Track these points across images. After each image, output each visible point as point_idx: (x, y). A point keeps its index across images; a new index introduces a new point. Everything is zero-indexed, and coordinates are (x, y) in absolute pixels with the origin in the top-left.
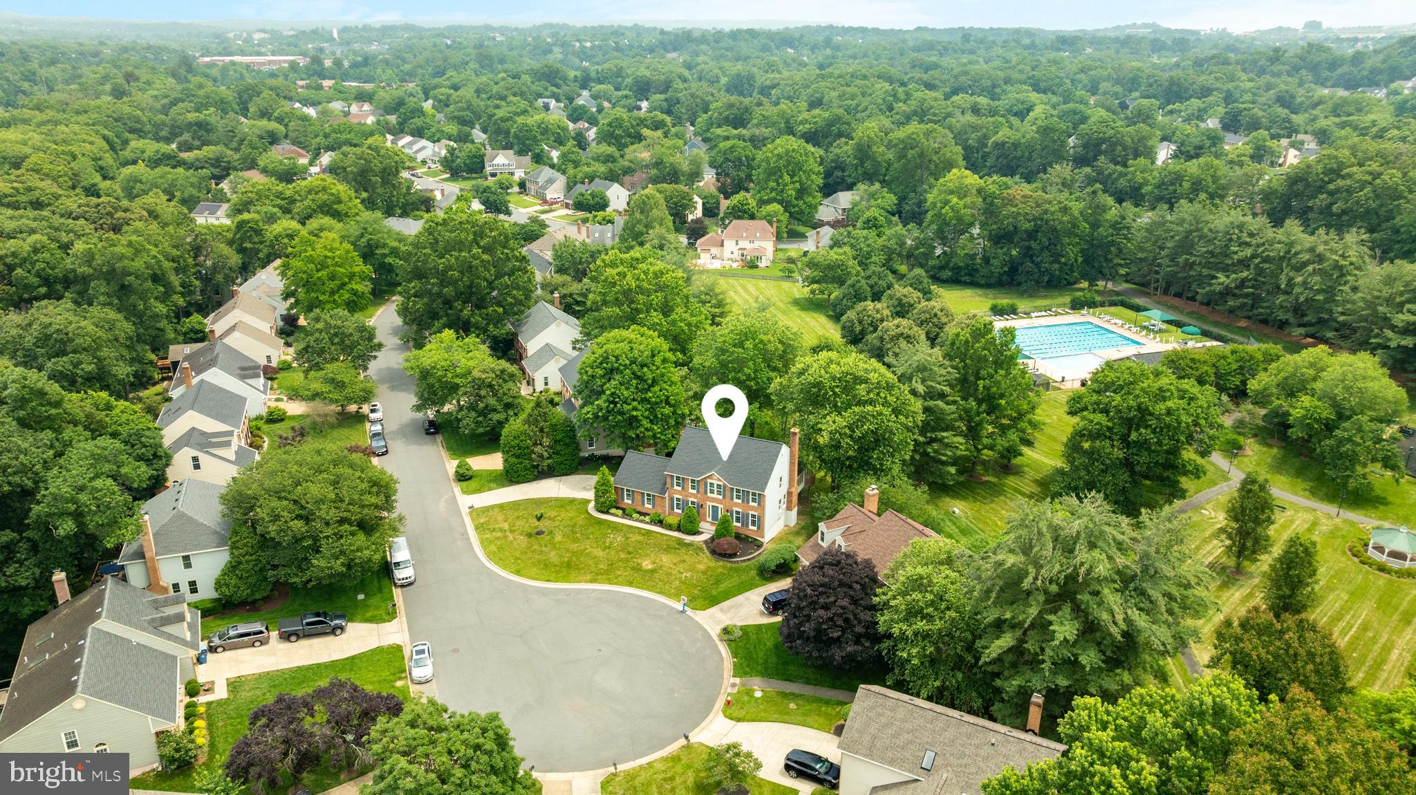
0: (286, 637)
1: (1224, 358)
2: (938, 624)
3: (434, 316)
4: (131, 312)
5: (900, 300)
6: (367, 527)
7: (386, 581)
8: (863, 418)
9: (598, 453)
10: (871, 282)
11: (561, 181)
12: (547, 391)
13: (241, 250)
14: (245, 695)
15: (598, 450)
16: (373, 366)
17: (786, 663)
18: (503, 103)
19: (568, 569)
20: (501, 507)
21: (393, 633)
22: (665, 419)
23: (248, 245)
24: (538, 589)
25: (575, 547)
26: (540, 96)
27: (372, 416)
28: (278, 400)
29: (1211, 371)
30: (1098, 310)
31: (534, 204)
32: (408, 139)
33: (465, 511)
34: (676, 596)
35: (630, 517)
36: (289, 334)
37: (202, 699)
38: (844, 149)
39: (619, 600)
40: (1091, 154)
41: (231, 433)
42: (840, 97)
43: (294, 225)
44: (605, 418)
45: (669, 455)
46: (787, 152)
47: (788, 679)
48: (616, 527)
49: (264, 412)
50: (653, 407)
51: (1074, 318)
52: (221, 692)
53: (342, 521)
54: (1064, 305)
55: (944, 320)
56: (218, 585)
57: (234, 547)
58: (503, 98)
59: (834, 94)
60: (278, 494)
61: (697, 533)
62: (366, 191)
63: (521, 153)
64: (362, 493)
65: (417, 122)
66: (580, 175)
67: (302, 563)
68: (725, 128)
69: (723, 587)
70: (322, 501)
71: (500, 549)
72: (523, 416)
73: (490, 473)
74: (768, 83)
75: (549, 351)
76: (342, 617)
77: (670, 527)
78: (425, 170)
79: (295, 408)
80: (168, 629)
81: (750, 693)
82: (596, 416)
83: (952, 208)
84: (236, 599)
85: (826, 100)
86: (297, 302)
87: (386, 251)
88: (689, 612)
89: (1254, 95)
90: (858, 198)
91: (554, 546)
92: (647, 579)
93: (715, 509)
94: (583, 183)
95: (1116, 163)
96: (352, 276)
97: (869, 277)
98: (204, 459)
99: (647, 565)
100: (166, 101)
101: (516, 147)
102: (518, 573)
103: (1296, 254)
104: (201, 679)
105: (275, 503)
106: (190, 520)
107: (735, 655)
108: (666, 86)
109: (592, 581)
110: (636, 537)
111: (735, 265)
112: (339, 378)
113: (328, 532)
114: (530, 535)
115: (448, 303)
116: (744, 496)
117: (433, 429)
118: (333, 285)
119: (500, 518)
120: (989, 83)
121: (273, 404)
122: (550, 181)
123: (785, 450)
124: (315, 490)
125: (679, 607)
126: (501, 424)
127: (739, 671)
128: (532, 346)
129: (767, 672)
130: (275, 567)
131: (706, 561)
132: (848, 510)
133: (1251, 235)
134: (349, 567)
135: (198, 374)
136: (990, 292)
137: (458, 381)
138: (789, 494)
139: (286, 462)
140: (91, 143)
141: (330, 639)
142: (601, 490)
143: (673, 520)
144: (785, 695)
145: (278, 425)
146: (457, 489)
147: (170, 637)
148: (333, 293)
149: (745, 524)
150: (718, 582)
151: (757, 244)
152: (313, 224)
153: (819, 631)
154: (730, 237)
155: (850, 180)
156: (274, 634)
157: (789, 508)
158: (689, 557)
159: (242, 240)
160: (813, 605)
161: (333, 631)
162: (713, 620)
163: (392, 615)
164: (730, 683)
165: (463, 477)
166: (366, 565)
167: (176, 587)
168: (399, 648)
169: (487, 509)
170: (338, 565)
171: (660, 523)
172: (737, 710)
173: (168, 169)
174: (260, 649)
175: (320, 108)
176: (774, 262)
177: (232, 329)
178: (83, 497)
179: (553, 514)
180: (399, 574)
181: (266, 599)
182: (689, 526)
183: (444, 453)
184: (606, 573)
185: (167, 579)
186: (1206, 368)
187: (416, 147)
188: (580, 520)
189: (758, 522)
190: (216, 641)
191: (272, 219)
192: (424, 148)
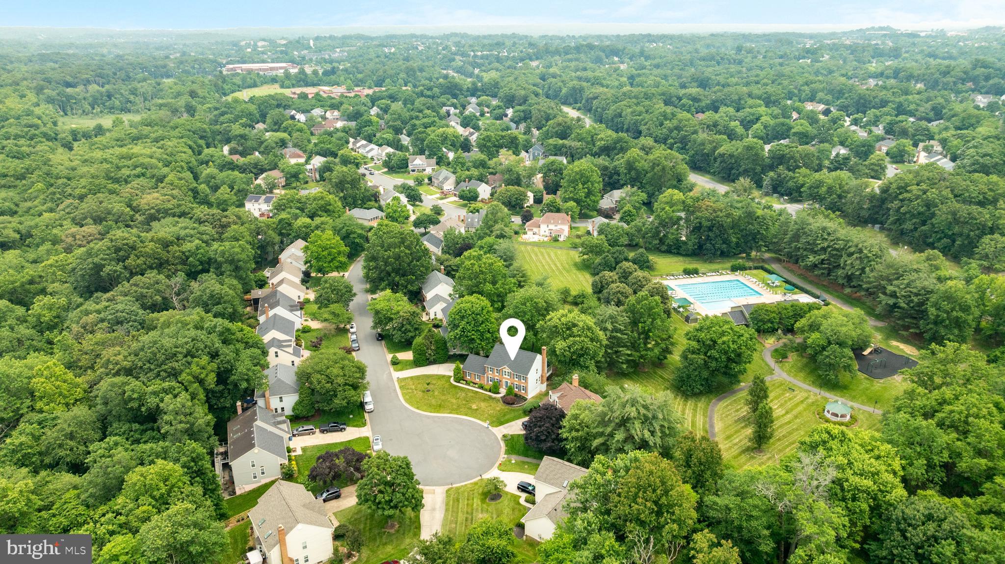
0: (322, 432)
1: (786, 309)
2: (580, 433)
3: (382, 279)
4: (240, 278)
5: (624, 270)
6: (355, 387)
7: (361, 410)
8: (574, 343)
9: (458, 353)
10: (615, 256)
11: (452, 179)
12: (436, 319)
13: (281, 234)
14: (308, 453)
15: (457, 351)
16: (351, 304)
17: (527, 450)
18: (421, 115)
19: (439, 408)
20: (412, 378)
21: (365, 432)
22: (487, 339)
23: (284, 231)
24: (426, 416)
25: (443, 398)
26: (444, 105)
27: (352, 330)
28: (306, 320)
29: (777, 317)
30: (747, 272)
31: (436, 193)
32: (364, 142)
33: (395, 379)
34: (485, 421)
35: (469, 385)
36: (307, 282)
37: (293, 454)
38: (620, 162)
39: (461, 422)
40: (775, 164)
41: (290, 341)
42: (632, 113)
43: (308, 220)
44: (459, 338)
45: (487, 357)
46: (580, 171)
47: (527, 456)
48: (462, 389)
49: (300, 327)
50: (482, 334)
51: (731, 277)
52: (299, 452)
53: (346, 384)
54: (727, 269)
55: (644, 283)
56: (294, 409)
57: (301, 394)
58: (421, 111)
59: (629, 110)
60: (319, 372)
61: (498, 393)
62: (342, 191)
63: (429, 157)
64: (353, 372)
65: (368, 130)
66: (463, 176)
67: (330, 401)
68: (554, 139)
69: (506, 417)
70: (338, 376)
71: (410, 397)
72: (423, 336)
73: (407, 361)
74: (591, 95)
75: (438, 298)
76: (344, 424)
77: (486, 390)
78: (373, 165)
79: (315, 325)
80: (279, 426)
81: (510, 461)
82: (455, 337)
83: (666, 212)
84: (301, 415)
85: (623, 114)
86: (311, 266)
87: (355, 236)
88: (490, 428)
89: (918, 105)
90: (624, 195)
91: (434, 397)
92: (474, 413)
93: (507, 382)
94: (465, 181)
95: (790, 170)
96: (339, 253)
97: (614, 253)
98: (280, 352)
99: (474, 407)
100: (216, 113)
101: (427, 153)
102: (418, 408)
103: (849, 247)
104: (291, 447)
105: (319, 376)
106: (283, 382)
107: (507, 446)
108: (525, 100)
109: (450, 413)
110: (470, 394)
111: (546, 239)
112: (337, 312)
113: (341, 389)
114: (423, 392)
115: (389, 274)
116: (519, 377)
117: (381, 337)
118: (330, 258)
119: (411, 383)
120: (736, 97)
121: (305, 323)
122: (446, 179)
123: (539, 357)
124: (335, 371)
125: (486, 425)
126: (413, 338)
127: (508, 452)
128: (429, 295)
129: (518, 453)
130: (318, 402)
131: (501, 406)
132: (565, 385)
133: (829, 234)
134: (348, 403)
135: (272, 308)
136: (688, 259)
137: (392, 316)
138: (542, 376)
139: (322, 359)
140: (185, 153)
141: (340, 433)
142: (457, 371)
143: (488, 387)
144: (524, 462)
145: (307, 334)
146: (392, 369)
147: (280, 429)
148: (330, 262)
149: (520, 390)
150: (505, 415)
151: (559, 227)
152: (318, 220)
153: (537, 437)
154: (544, 222)
155: (622, 182)
156: (318, 430)
157: (542, 383)
158: (493, 404)
159: (282, 228)
160: (535, 426)
161: (341, 430)
162: (500, 432)
163: (364, 424)
164: (503, 457)
165: (395, 363)
166: (354, 403)
167: (276, 409)
168: (368, 438)
169: (405, 379)
170: (344, 403)
171: (482, 388)
172: (503, 467)
173: (230, 172)
174: (312, 436)
175: (309, 115)
176: (568, 237)
177: (281, 282)
178: (250, 374)
179: (434, 382)
180: (367, 407)
181: (313, 416)
182: (495, 389)
183: (385, 350)
184: (456, 410)
185: (273, 407)
186: (774, 315)
187: (368, 149)
188: (447, 385)
189: (525, 389)
190: (295, 432)
191: (296, 217)
192: (372, 149)
